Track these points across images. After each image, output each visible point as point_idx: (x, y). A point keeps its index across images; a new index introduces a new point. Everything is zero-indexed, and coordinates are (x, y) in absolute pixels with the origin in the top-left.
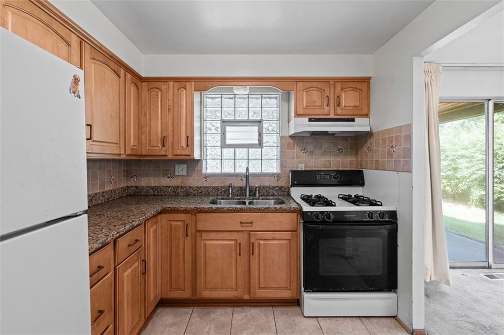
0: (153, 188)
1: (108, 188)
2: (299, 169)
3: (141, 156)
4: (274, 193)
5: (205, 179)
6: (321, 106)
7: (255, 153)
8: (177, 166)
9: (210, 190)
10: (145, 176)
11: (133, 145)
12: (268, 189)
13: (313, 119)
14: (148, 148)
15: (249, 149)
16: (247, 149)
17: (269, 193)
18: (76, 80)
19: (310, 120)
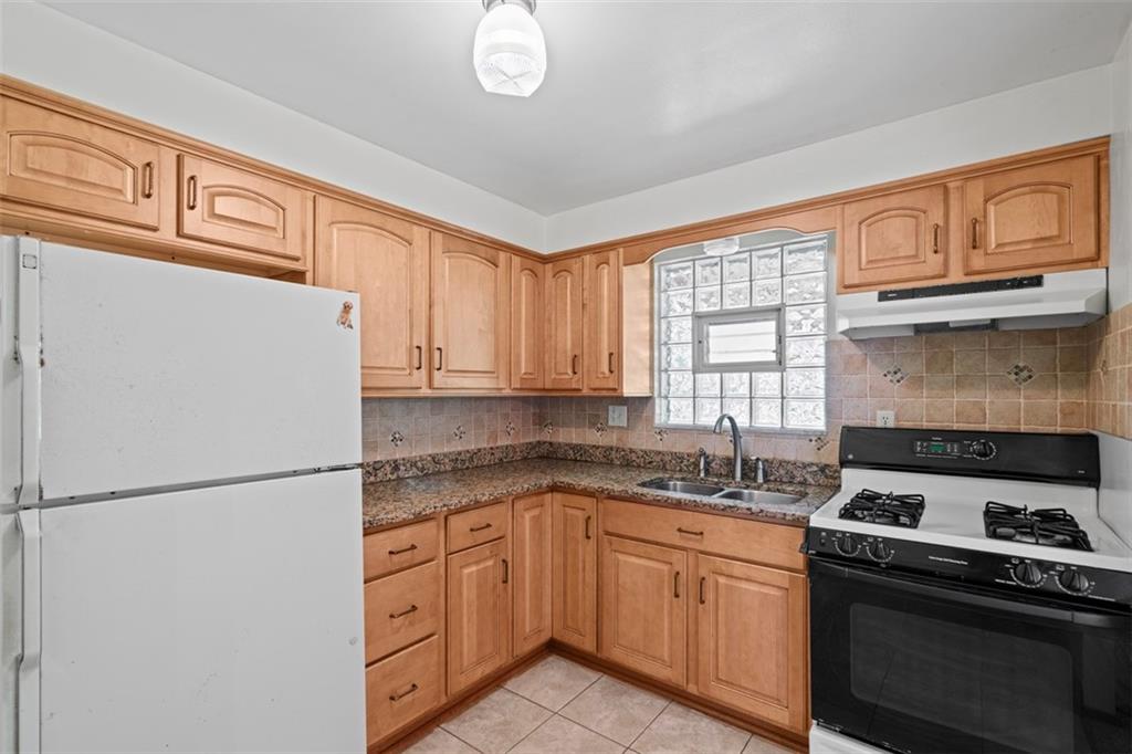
0: (574, 447)
1: (503, 442)
2: (880, 424)
3: (544, 390)
4: (805, 480)
5: (659, 437)
6: (916, 256)
7: (768, 382)
8: (611, 408)
9: (667, 458)
10: (565, 425)
11: (525, 374)
12: (790, 467)
13: (891, 292)
14: (553, 376)
15: (753, 374)
16: (748, 374)
17: (793, 477)
18: (347, 308)
19: (883, 296)
